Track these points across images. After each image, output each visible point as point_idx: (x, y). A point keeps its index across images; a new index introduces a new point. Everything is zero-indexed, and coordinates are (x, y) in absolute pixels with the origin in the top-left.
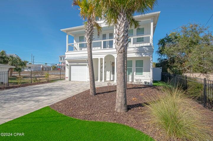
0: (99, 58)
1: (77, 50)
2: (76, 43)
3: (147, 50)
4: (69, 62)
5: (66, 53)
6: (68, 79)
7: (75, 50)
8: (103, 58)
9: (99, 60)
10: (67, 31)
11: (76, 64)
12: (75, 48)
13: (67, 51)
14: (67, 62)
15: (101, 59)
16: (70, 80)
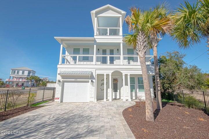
0: (105, 74)
1: (69, 63)
2: (68, 54)
3: (153, 69)
4: (63, 77)
5: (58, 66)
6: (59, 100)
7: (67, 63)
8: (110, 74)
9: (105, 76)
10: (62, 40)
11: (74, 80)
12: (67, 61)
13: (60, 63)
14: (59, 78)
15: (108, 75)
16: (62, 101)
